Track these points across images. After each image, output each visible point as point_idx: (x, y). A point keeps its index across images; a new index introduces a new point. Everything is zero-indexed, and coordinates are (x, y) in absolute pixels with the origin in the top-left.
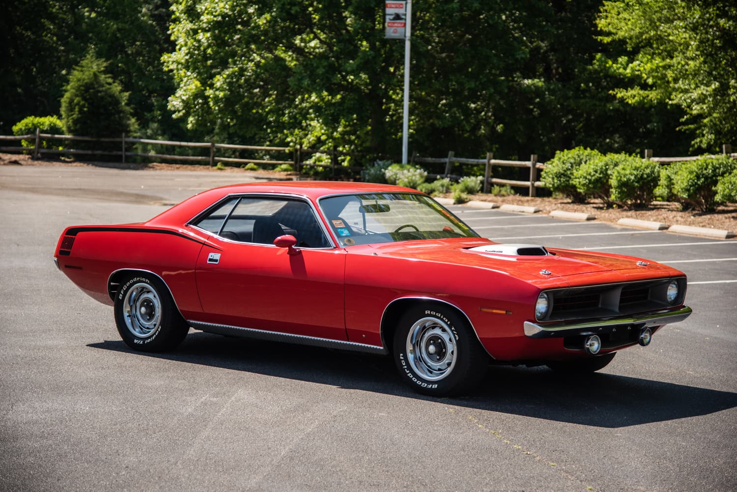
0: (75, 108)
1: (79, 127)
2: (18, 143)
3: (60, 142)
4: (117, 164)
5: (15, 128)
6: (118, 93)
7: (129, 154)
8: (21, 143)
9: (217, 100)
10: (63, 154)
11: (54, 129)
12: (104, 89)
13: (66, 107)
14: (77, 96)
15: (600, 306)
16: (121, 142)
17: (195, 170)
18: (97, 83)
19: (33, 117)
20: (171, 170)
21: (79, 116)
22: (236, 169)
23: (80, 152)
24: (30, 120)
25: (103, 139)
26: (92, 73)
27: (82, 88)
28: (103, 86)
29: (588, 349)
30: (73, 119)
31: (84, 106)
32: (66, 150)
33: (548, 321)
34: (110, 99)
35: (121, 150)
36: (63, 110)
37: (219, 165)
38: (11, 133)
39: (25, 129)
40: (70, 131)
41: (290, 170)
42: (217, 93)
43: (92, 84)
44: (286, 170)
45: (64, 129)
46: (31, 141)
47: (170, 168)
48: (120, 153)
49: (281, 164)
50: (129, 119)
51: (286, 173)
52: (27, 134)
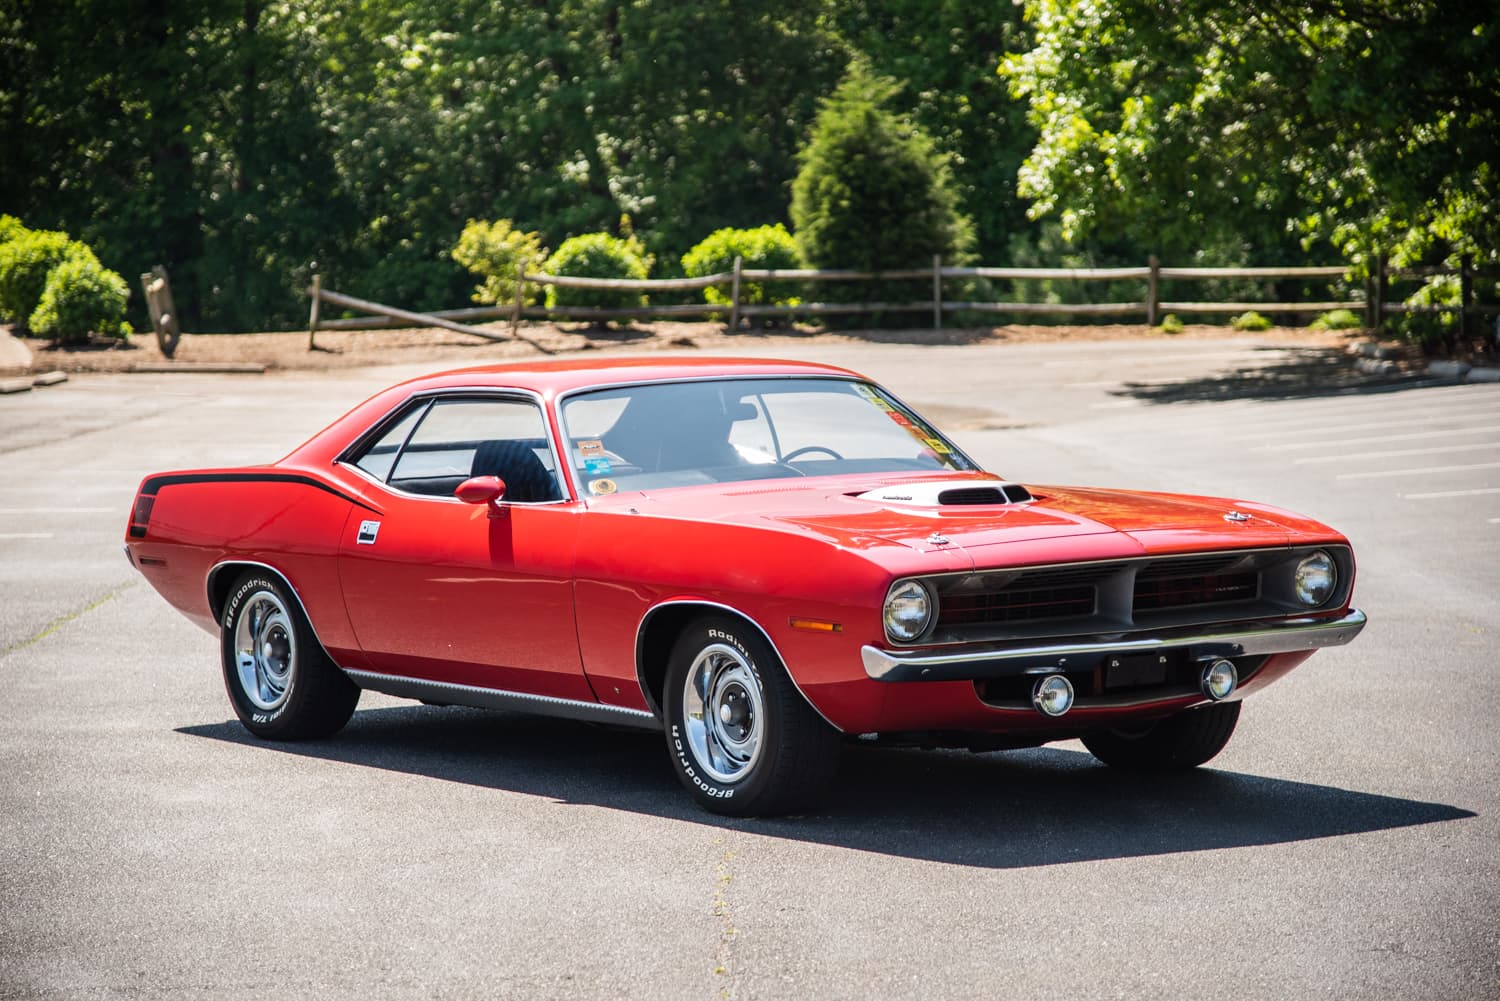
0: (821, 203)
1: (834, 248)
2: (696, 295)
3: (792, 287)
4: (918, 334)
5: (689, 261)
6: (923, 158)
7: (948, 306)
8: (703, 296)
9: (1127, 163)
10: (801, 317)
11: (776, 258)
12: (892, 149)
13: (805, 201)
14: (826, 172)
15: (1096, 612)
16: (930, 280)
17: (1106, 339)
18: (874, 136)
19: (729, 230)
20: (1048, 341)
21: (832, 220)
22: (1213, 330)
23: (835, 308)
24: (722, 240)
25: (888, 275)
26: (861, 113)
27: (839, 152)
28: (889, 143)
29: (1039, 705)
30: (817, 229)
31: (841, 196)
32: (805, 305)
33: (926, 643)
34: (902, 175)
35: (930, 297)
36: (797, 209)
37: (1169, 323)
38: (681, 273)
39: (711, 262)
40: (813, 260)
41: (1353, 325)
42: (1128, 142)
43: (861, 140)
44: (1339, 326)
45: (800, 254)
46: (725, 290)
47: (1044, 336)
48: (927, 305)
49: (1328, 311)
50: (950, 221)
51: (1340, 333)
52: (713, 272)
